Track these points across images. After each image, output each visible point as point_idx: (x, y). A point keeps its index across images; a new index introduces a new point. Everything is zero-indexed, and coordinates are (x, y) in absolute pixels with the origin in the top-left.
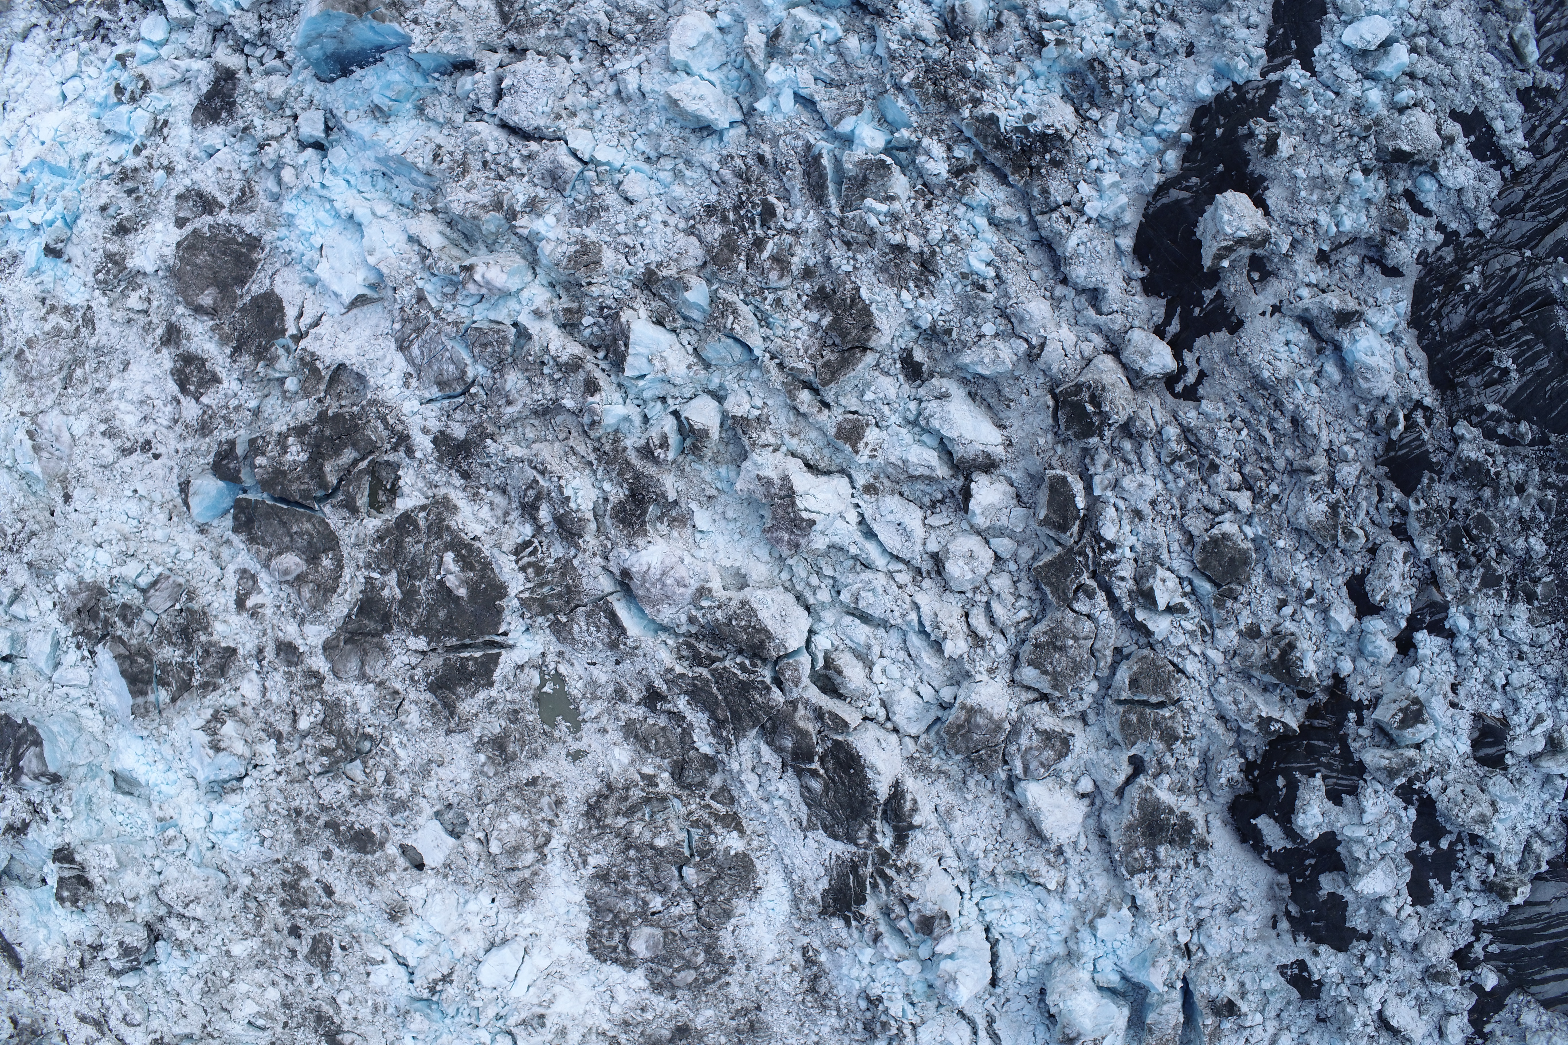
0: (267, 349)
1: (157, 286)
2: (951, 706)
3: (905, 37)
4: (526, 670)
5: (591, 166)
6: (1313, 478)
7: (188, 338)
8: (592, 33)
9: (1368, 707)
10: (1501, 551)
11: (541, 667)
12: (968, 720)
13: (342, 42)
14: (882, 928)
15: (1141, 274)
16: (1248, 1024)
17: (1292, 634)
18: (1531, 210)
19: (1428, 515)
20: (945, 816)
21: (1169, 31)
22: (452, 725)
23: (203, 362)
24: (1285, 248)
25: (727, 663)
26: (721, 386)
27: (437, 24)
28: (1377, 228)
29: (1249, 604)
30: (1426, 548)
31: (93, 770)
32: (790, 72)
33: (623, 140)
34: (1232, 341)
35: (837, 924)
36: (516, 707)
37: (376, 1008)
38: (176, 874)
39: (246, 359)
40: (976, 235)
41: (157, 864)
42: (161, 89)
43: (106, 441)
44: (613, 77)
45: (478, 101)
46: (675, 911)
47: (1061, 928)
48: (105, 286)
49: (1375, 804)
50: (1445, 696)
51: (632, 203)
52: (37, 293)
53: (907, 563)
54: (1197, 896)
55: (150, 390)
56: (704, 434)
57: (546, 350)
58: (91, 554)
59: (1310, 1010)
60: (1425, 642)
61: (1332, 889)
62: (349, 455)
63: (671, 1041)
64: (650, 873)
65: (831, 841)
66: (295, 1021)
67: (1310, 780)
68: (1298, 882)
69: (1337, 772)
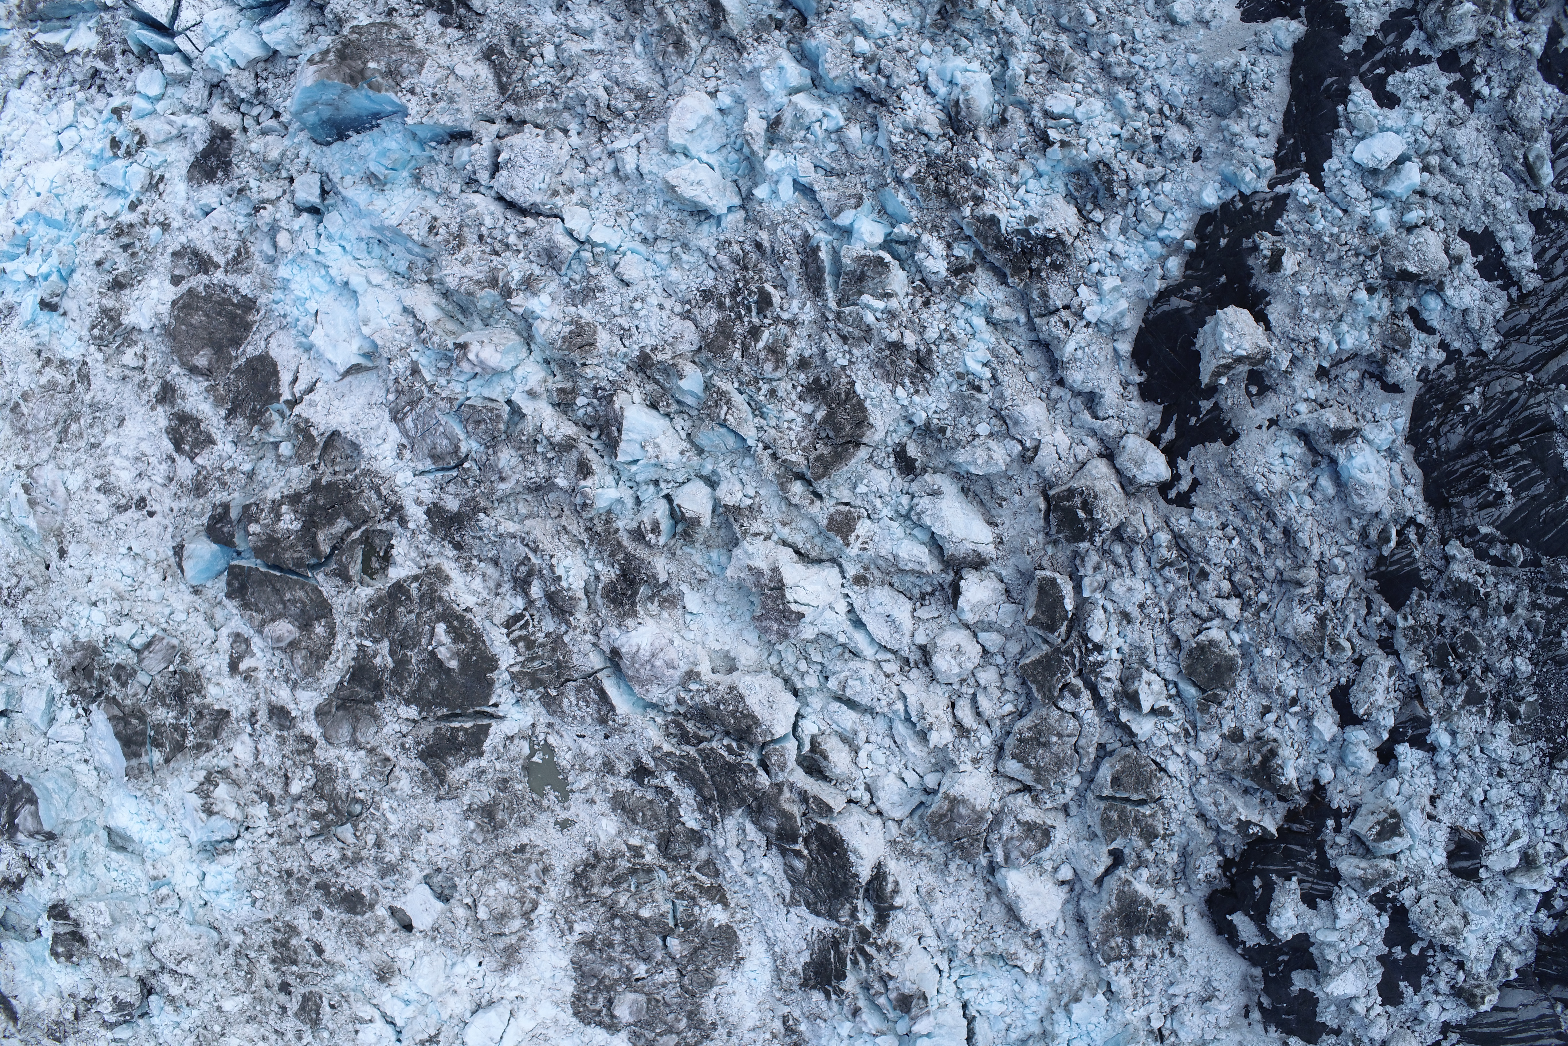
0: (261, 413)
1: (153, 342)
2: (935, 792)
3: (907, 130)
4: (516, 741)
5: (587, 246)
6: (1302, 590)
7: (183, 397)
8: (590, 108)
9: (1346, 815)
10: (1486, 669)
11: (530, 739)
12: (951, 810)
13: (338, 109)
14: (862, 1003)
15: (1138, 379)
17: (1275, 740)
18: (1536, 334)
19: (1415, 632)
20: (926, 897)
21: (1177, 135)
22: (442, 792)
23: (198, 422)
24: (1284, 365)
25: (714, 744)
26: (714, 472)
27: (434, 95)
28: (1379, 346)
29: (1233, 708)
30: (1411, 664)
31: (87, 826)
32: (790, 159)
33: (619, 221)
34: (1227, 453)
35: (817, 996)
36: (506, 776)
38: (168, 932)
39: (240, 422)
40: (973, 335)
41: (151, 921)
42: (157, 144)
43: (101, 497)
44: (611, 154)
45: (474, 173)
46: (659, 978)
47: (1035, 1008)
48: (100, 342)
49: (1349, 910)
50: (1423, 810)
51: (628, 285)
52: (33, 345)
53: (895, 653)
54: (1172, 984)
55: (145, 447)
56: (695, 522)
57: (540, 429)
58: (85, 613)
60: (1406, 755)
61: (1303, 986)
62: (342, 525)
64: (635, 942)
65: (813, 917)
67: (1286, 883)
68: (1271, 976)
69: (1313, 877)
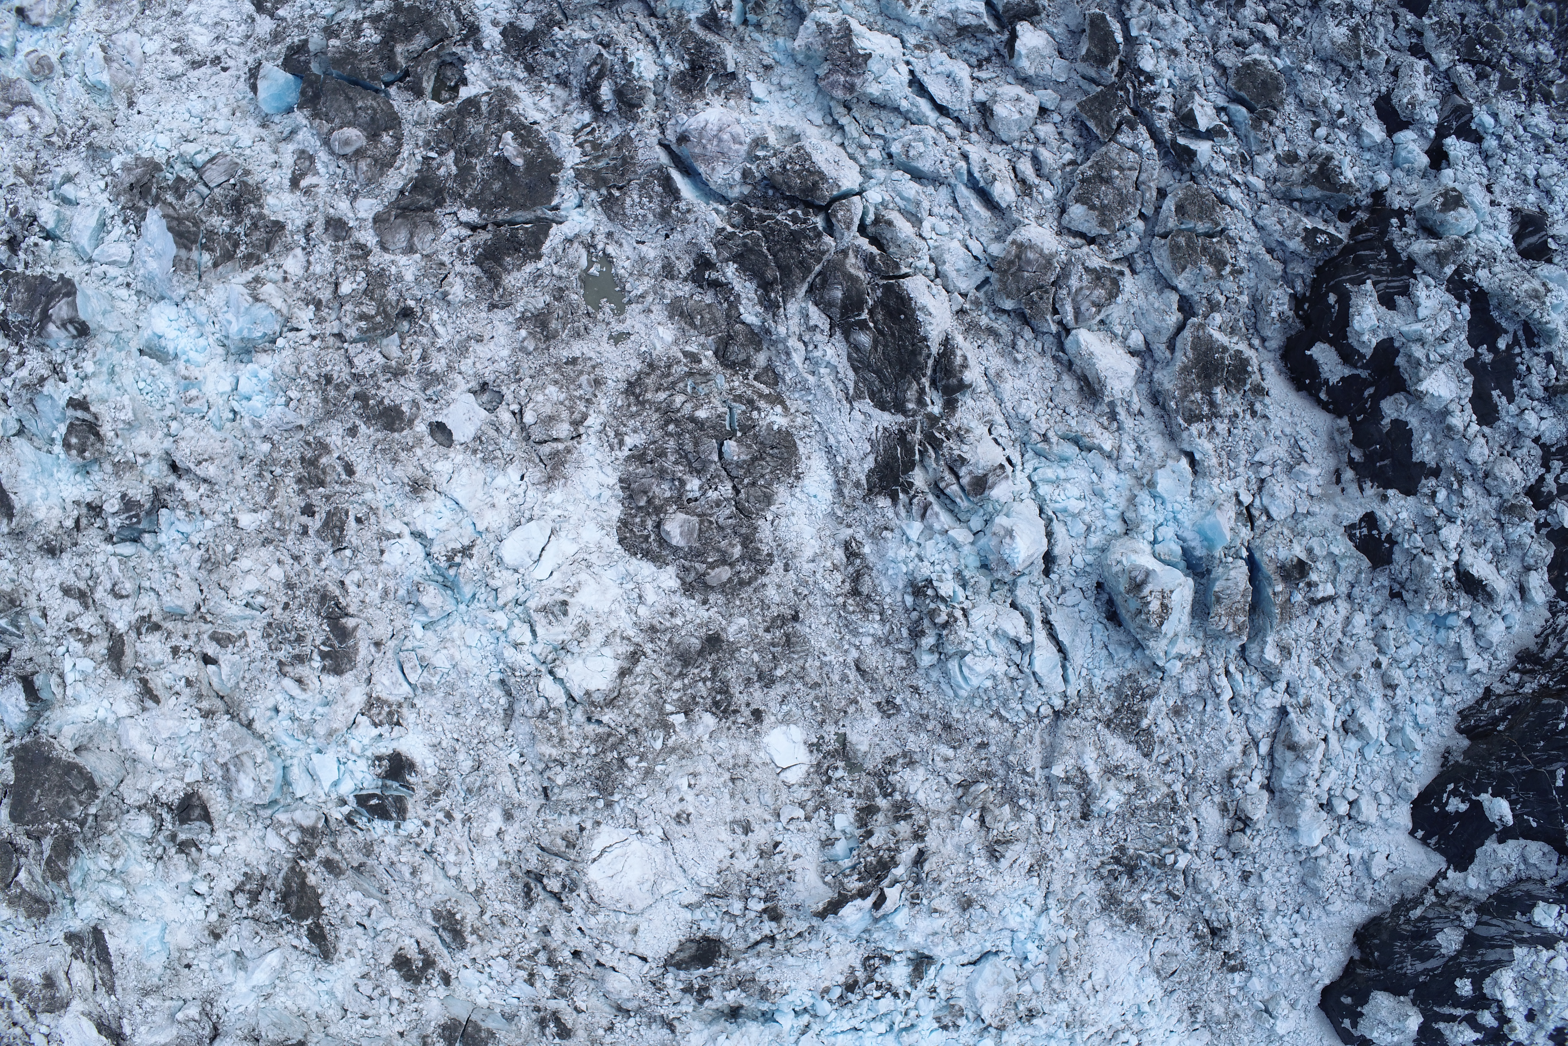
4: (576, 245)
9: (1408, 213)
10: (1513, 59)
11: (589, 246)
12: (1018, 257)
14: (931, 498)
16: (1320, 595)
17: (1328, 153)
19: (1441, 26)
22: (496, 297)
25: (778, 215)
29: (1284, 130)
30: (1443, 59)
31: (120, 344)
35: (883, 502)
36: (562, 284)
37: (386, 592)
38: (192, 433)
41: (174, 426)
43: (177, 57)
46: (712, 495)
47: (1116, 500)
49: (1428, 297)
53: (956, 115)
54: (1257, 450)
55: (225, 13)
59: (1383, 580)
60: (1456, 147)
61: (1395, 415)
62: (420, 41)
63: (700, 653)
64: (689, 447)
65: (878, 411)
66: (297, 602)
67: (1363, 287)
68: (1359, 419)
69: (1386, 275)
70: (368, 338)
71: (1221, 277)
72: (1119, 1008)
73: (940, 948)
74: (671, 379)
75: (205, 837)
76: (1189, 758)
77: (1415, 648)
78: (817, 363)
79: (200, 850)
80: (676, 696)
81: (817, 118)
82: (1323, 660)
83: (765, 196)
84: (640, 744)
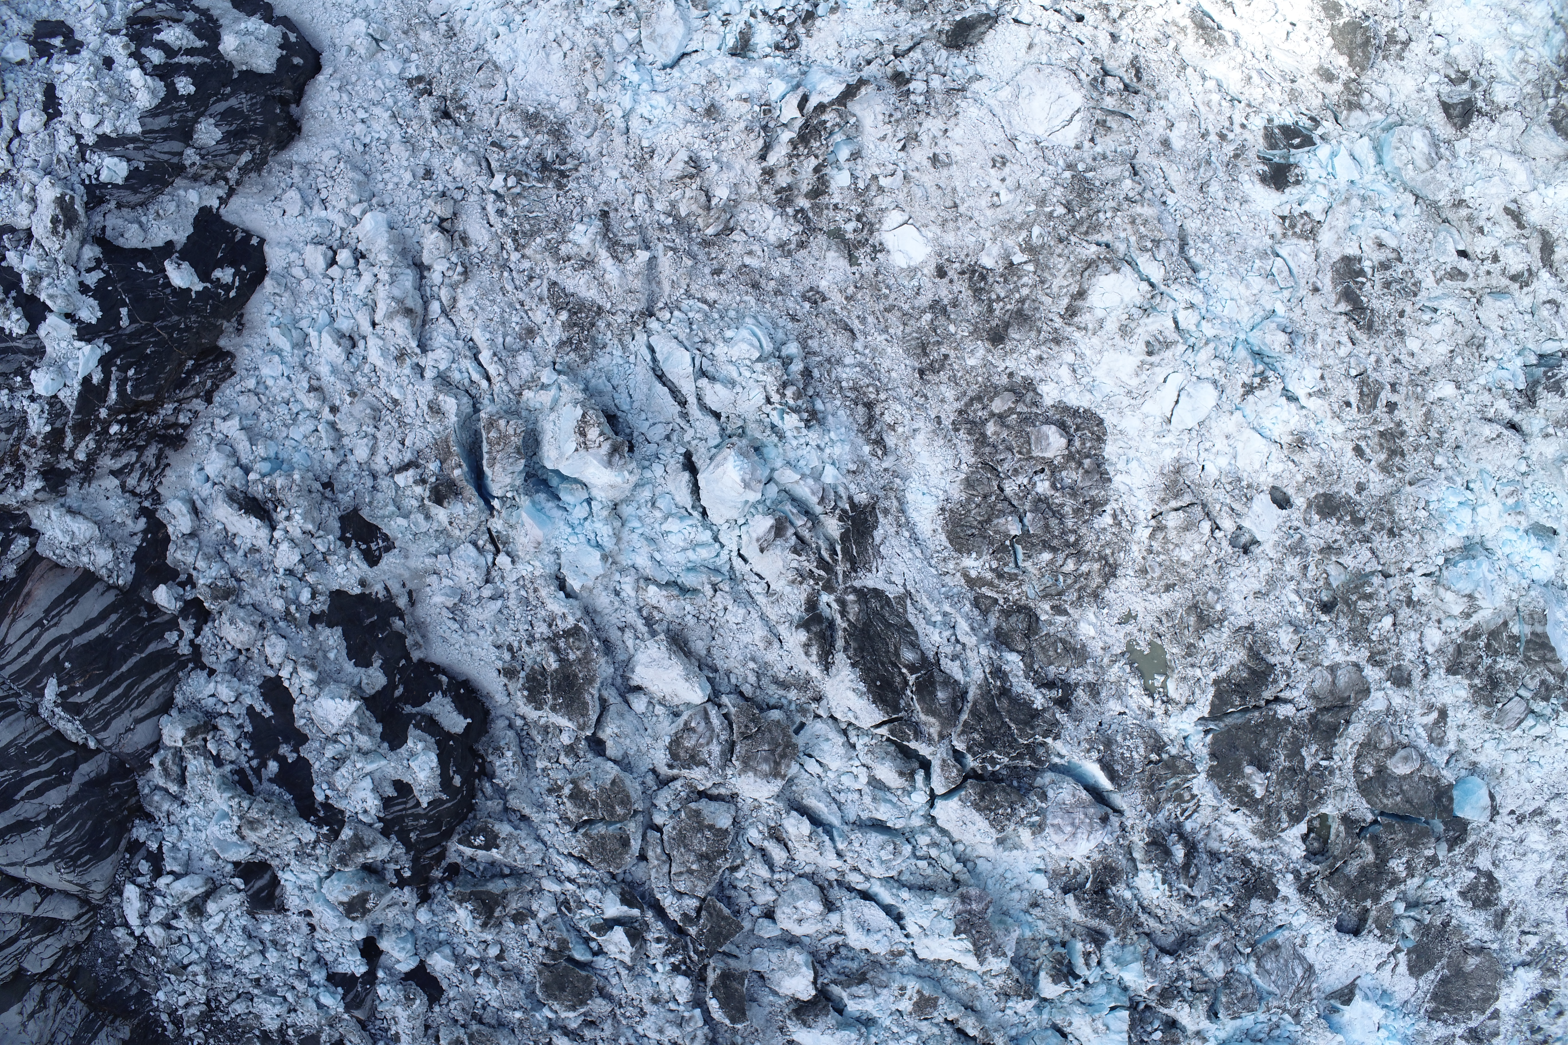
0: (1422, 935)
4: (1183, 701)
7: (1487, 923)
11: (1169, 702)
12: (777, 764)
14: (818, 509)
17: (484, 931)
20: (772, 639)
22: (1250, 637)
23: (1474, 906)
29: (531, 945)
35: (862, 498)
36: (1189, 661)
37: (1313, 340)
39: (1439, 921)
46: (1023, 480)
47: (632, 538)
49: (364, 801)
53: (854, 893)
54: (500, 611)
55: (1518, 866)
56: (1054, 976)
57: (1192, 1007)
59: (345, 499)
60: (355, 965)
61: (371, 671)
62: (1353, 868)
63: (1007, 325)
64: (1053, 522)
65: (879, 587)
66: (1393, 319)
67: (431, 798)
68: (403, 662)
69: (408, 816)
70: (1361, 579)
71: (573, 782)
72: (530, 26)
73: (729, 65)
74: (1077, 586)
75: (1445, 89)
76: (509, 287)
77: (297, 433)
78: (945, 624)
79: (1446, 76)
80: (1025, 280)
81: (982, 865)
82: (391, 406)
83: (1019, 779)
84: (1054, 228)
